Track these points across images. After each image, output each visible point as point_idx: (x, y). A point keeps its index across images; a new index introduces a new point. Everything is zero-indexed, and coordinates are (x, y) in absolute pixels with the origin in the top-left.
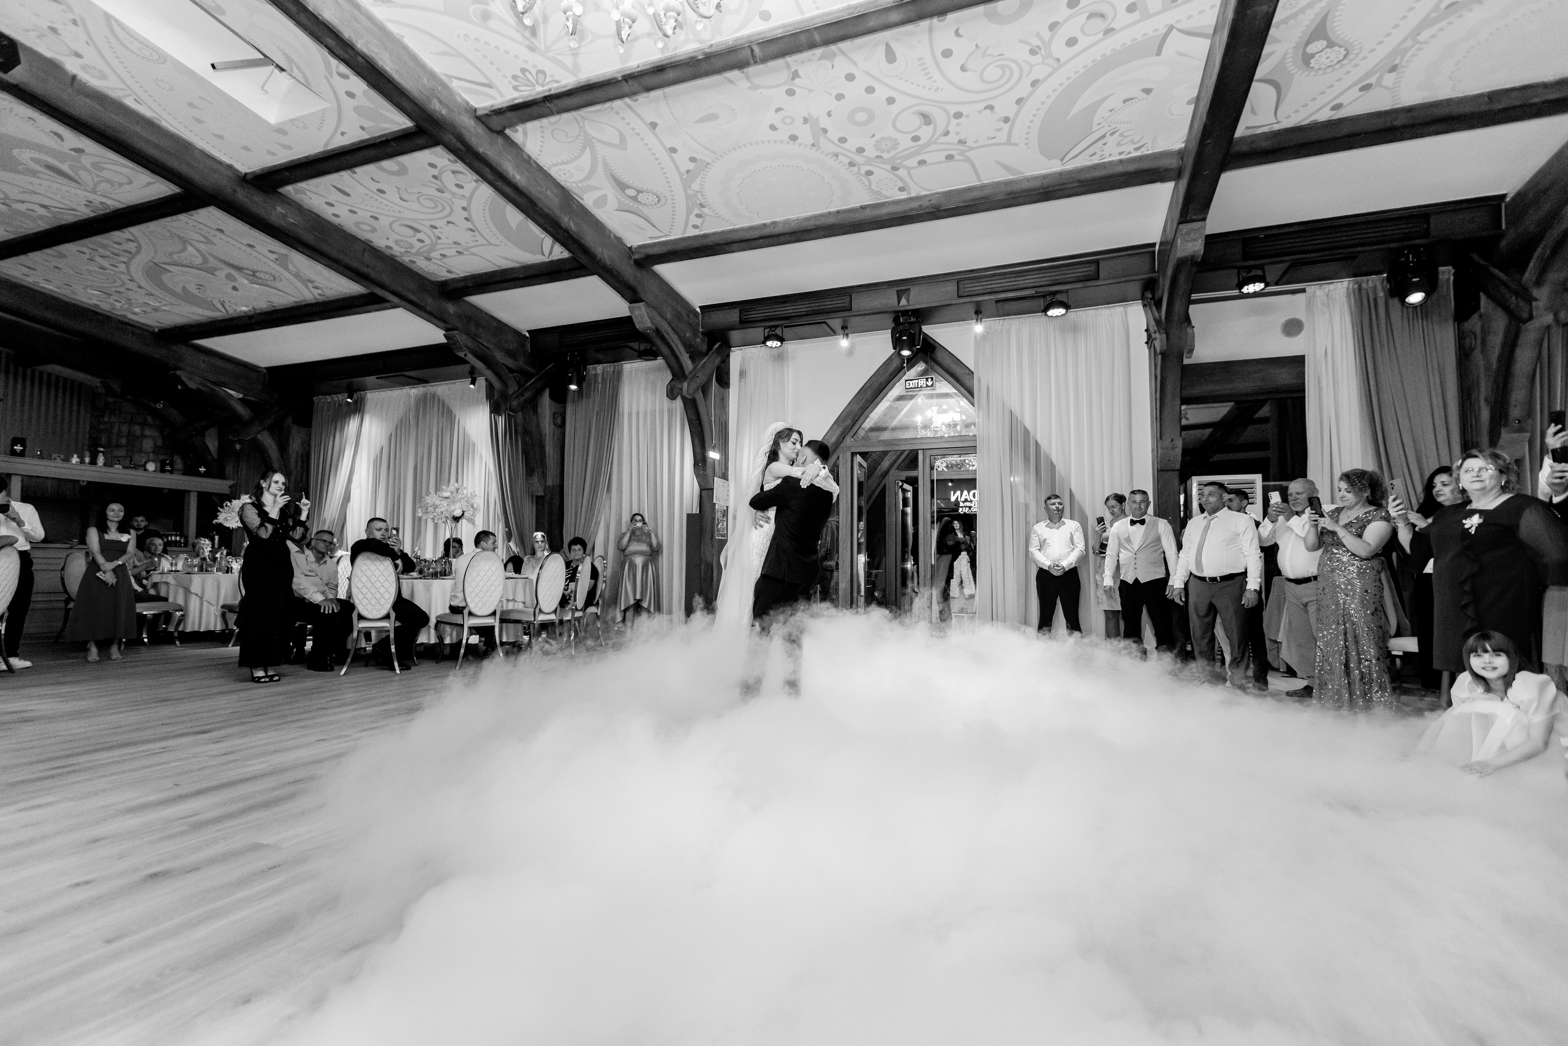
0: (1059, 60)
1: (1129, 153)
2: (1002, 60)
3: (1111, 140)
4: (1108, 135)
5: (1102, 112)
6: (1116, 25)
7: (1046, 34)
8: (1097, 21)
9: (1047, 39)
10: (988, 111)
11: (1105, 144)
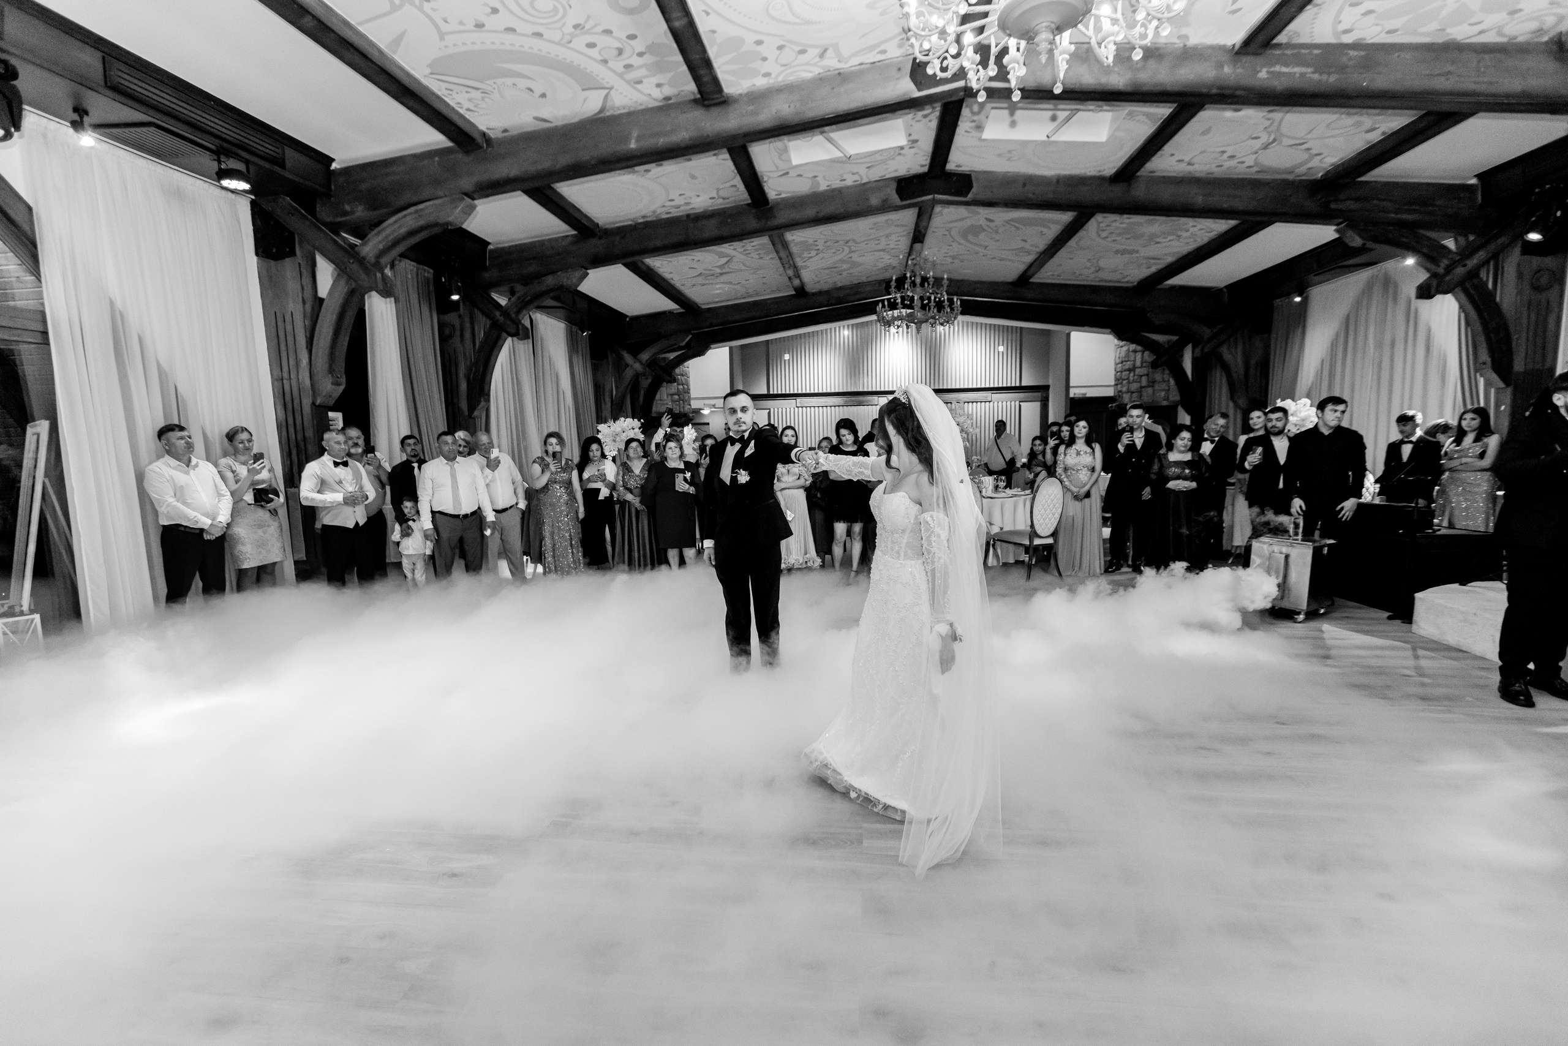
0: (570, 42)
1: (461, 108)
2: (564, 8)
3: (476, 95)
4: (480, 91)
5: (509, 81)
6: (610, 64)
7: (599, 29)
8: (615, 52)
9: (595, 30)
10: (490, 10)
11: (467, 92)
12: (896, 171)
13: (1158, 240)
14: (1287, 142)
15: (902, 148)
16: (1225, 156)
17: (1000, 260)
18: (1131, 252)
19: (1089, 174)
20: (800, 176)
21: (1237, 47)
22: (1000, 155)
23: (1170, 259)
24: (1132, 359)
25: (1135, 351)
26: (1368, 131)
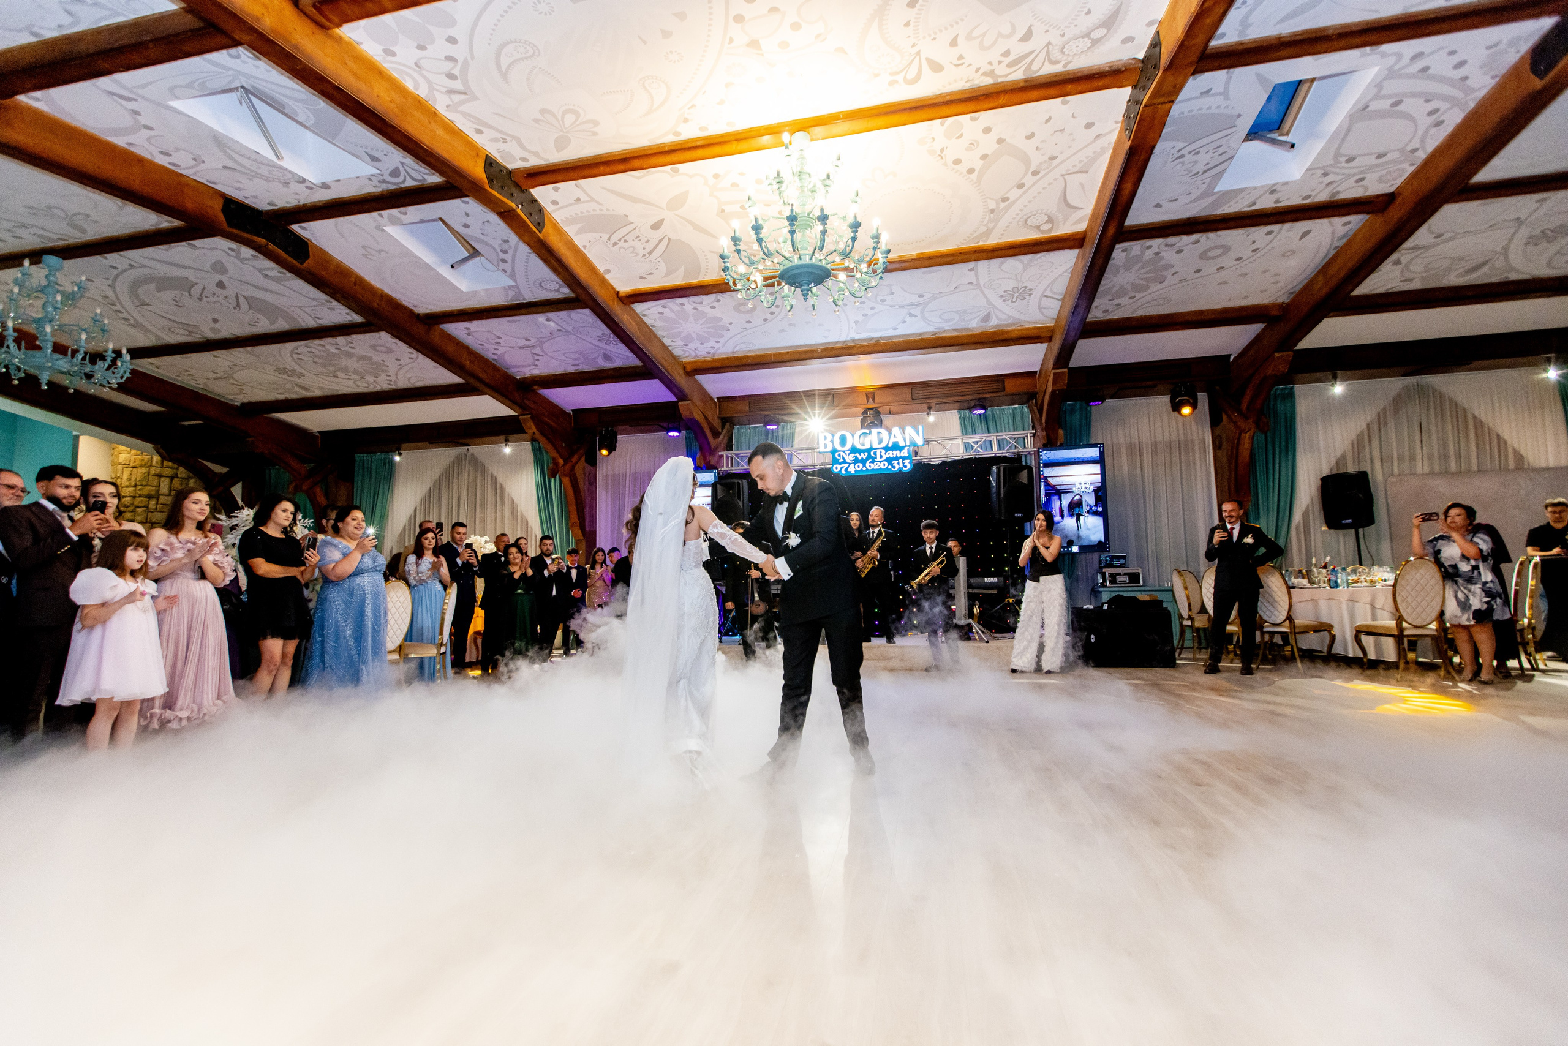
12: (239, 189)
13: (340, 374)
14: (537, 351)
15: (303, 181)
16: (498, 340)
17: (132, 326)
18: (293, 373)
19: (405, 303)
20: (137, 113)
21: (621, 294)
22: (364, 247)
23: (317, 393)
24: (155, 484)
25: (160, 476)
26: (574, 365)
